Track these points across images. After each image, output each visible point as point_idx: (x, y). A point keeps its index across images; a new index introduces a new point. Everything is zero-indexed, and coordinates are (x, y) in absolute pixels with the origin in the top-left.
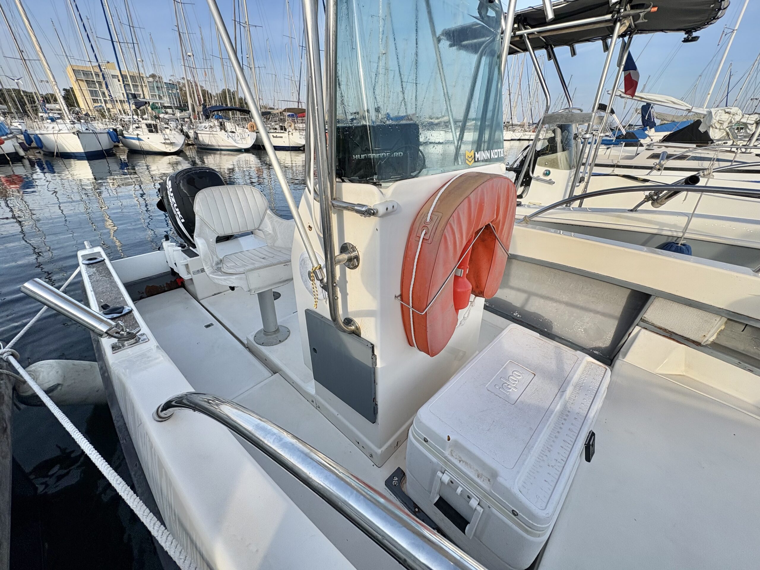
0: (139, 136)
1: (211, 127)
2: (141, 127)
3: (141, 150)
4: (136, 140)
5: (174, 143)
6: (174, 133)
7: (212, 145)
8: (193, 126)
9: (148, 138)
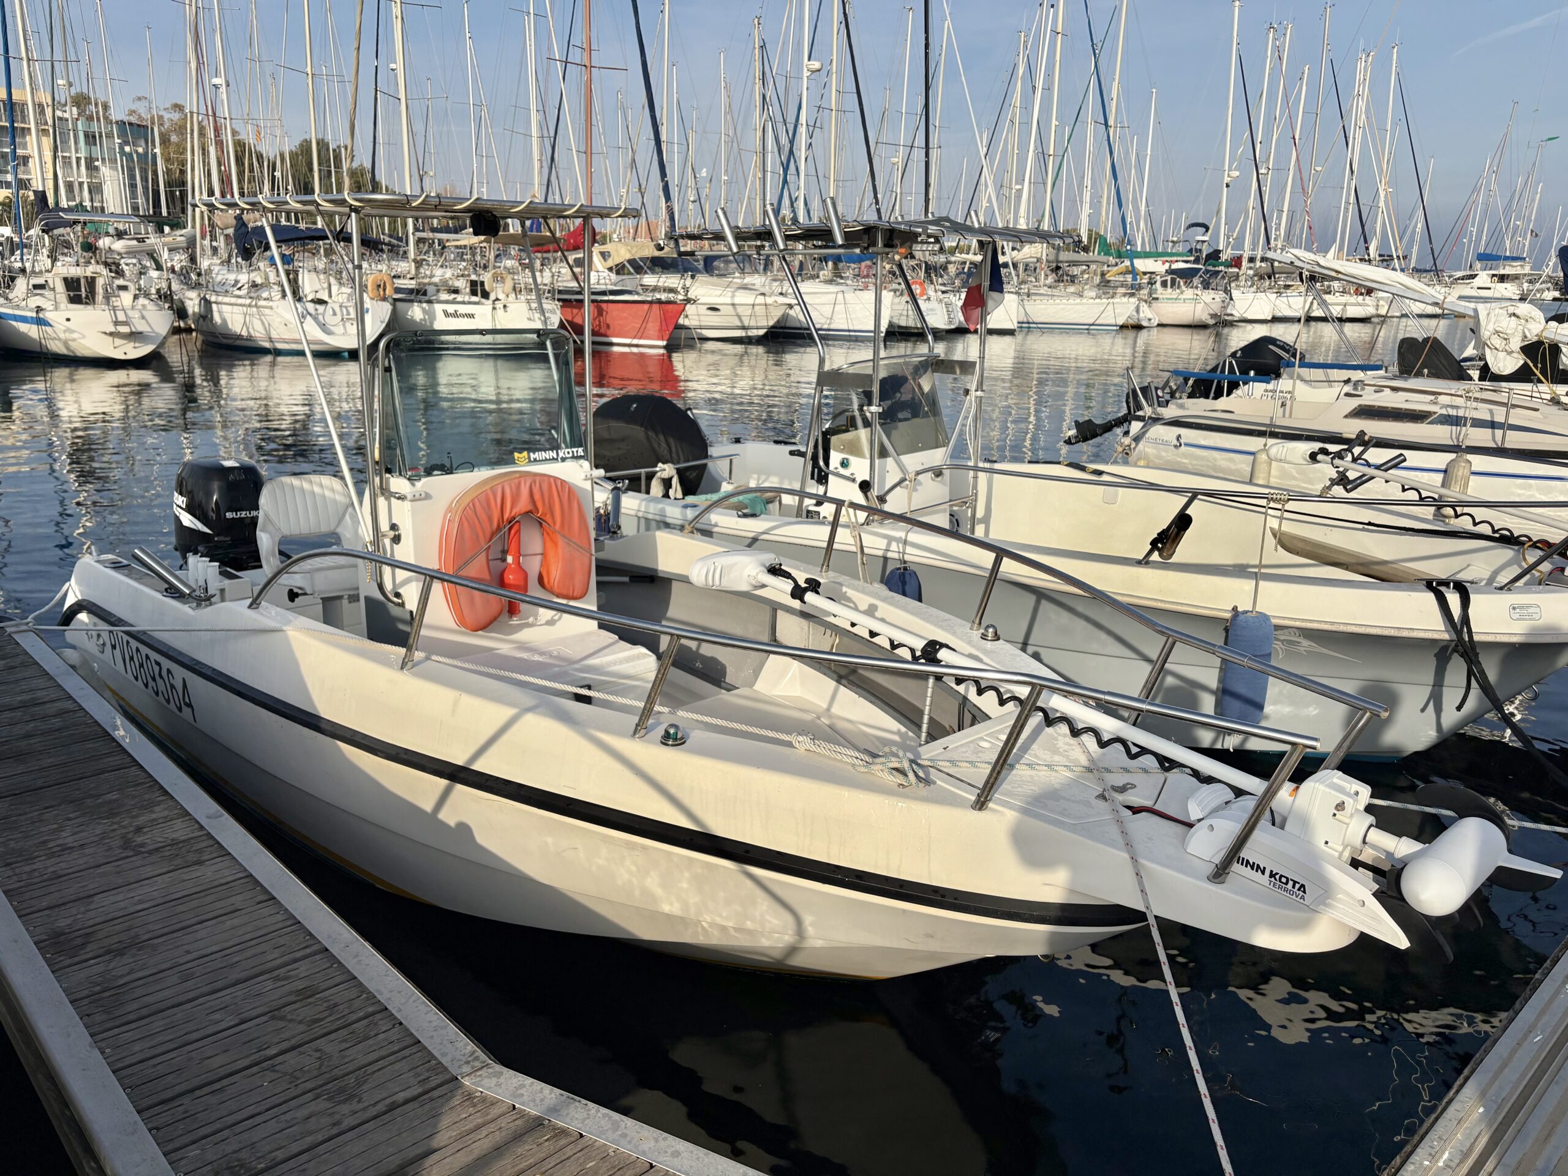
0: (41, 315)
2: (52, 289)
4: (32, 323)
5: (141, 333)
6: (144, 306)
7: (250, 338)
8: (199, 275)
9: (68, 320)
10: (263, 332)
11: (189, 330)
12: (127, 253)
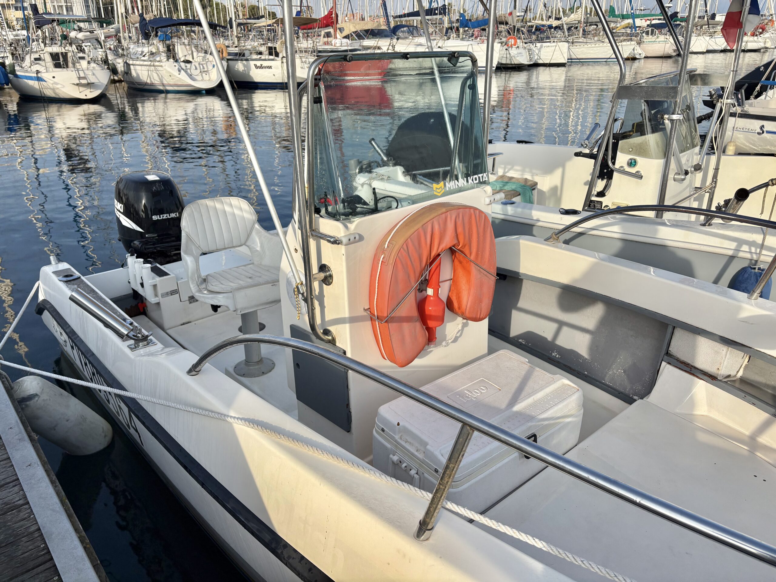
0: (39, 75)
1: (152, 54)
2: (44, 60)
3: (42, 97)
4: (35, 80)
5: (93, 83)
6: (93, 67)
7: (152, 84)
8: (123, 50)
9: (54, 77)
10: (159, 80)
11: (120, 81)
12: (85, 39)
